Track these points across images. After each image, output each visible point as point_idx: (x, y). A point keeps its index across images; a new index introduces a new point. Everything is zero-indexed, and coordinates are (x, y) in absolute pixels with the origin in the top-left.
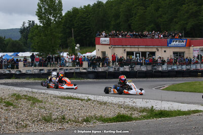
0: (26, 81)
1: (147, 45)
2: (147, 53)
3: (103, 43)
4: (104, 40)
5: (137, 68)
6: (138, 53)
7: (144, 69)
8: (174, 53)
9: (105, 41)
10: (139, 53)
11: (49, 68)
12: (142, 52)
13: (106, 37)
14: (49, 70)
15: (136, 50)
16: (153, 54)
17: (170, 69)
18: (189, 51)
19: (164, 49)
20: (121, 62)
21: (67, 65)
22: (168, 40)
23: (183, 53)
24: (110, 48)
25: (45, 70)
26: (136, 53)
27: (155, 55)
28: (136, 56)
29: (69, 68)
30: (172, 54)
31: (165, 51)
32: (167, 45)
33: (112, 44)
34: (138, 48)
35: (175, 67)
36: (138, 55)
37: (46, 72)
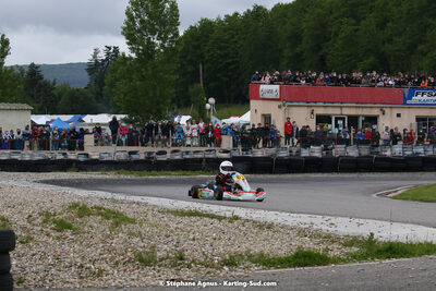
0: (100, 176)
1: (359, 102)
2: (361, 119)
3: (267, 96)
4: (268, 88)
5: (339, 150)
6: (340, 119)
7: (352, 152)
8: (419, 119)
9: (270, 92)
10: (343, 119)
11: (149, 149)
12: (350, 117)
13: (272, 83)
14: (149, 153)
15: (337, 112)
16: (373, 120)
17: (409, 153)
19: (396, 111)
20: (305, 138)
21: (188, 142)
22: (406, 91)
24: (280, 107)
25: (141, 152)
26: (337, 119)
27: (376, 124)
28: (337, 126)
29: (192, 149)
30: (414, 121)
31: (399, 115)
32: (403, 102)
33: (286, 99)
34: (341, 107)
35: (420, 150)
36: (340, 122)
37: (142, 157)
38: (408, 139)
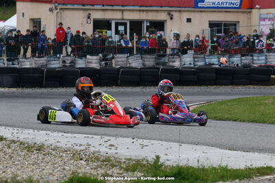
2: (145, 25)
5: (119, 61)
6: (121, 24)
7: (135, 62)
8: (212, 25)
10: (125, 24)
12: (132, 22)
15: (117, 16)
16: (159, 25)
17: (200, 64)
18: (250, 19)
19: (186, 16)
23: (235, 24)
24: (51, 10)
26: (117, 25)
27: (163, 29)
28: (117, 32)
30: (206, 27)
31: (189, 20)
32: (194, 5)
33: (58, 2)
34: (122, 11)
35: (214, 60)
36: (121, 28)
38: (200, 48)
